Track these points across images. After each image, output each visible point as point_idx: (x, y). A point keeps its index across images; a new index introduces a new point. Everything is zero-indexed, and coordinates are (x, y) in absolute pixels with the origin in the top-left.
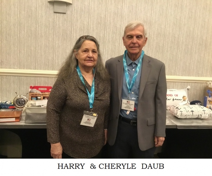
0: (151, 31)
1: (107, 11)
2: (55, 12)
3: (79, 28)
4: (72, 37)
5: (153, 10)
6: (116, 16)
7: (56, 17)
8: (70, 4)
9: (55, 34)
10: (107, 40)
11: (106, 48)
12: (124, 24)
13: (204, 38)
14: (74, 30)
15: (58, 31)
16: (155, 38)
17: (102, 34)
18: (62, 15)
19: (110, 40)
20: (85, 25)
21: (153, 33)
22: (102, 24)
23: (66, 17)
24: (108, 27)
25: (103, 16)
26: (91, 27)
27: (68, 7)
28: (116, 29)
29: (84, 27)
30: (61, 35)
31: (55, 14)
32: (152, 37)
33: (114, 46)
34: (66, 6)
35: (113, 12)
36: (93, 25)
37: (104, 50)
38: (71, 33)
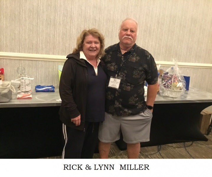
0: (101, 16)
3: (28, 9)
4: (21, 17)
10: (58, 23)
11: (56, 31)
12: (75, 8)
13: (149, 25)
14: (22, 11)
15: (5, 11)
16: (105, 24)
17: (52, 17)
19: (61, 23)
20: (34, 6)
21: (102, 18)
22: (52, 7)
26: (41, 8)
28: (67, 12)
29: (33, 9)
30: (9, 15)
32: (102, 22)
33: (65, 29)
36: (43, 6)
37: (55, 33)
38: (20, 14)
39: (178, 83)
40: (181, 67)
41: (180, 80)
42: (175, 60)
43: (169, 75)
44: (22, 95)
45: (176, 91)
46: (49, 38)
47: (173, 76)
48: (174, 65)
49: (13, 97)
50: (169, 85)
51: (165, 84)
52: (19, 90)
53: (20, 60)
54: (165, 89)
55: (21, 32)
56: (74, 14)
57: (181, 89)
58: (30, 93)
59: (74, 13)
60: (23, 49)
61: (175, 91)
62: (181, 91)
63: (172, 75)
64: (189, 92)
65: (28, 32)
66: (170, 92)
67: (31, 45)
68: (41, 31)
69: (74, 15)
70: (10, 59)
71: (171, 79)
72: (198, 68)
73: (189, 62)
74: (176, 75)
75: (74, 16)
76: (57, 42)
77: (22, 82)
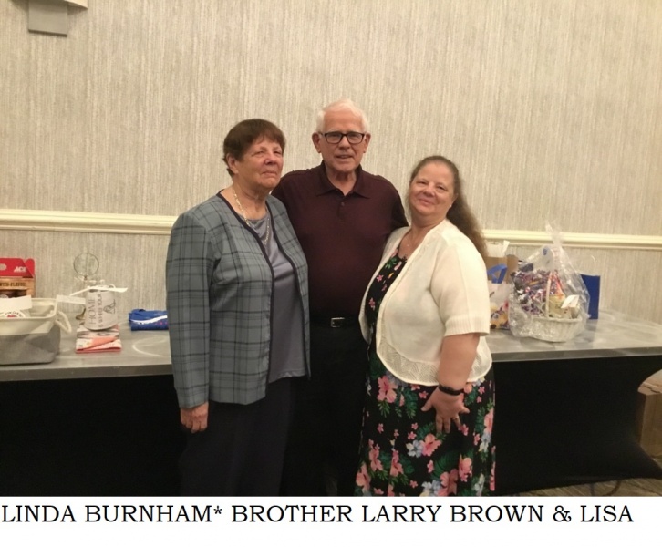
1: (196, 35)
2: (31, 31)
3: (109, 81)
4: (88, 107)
5: (328, 39)
6: (224, 51)
7: (37, 46)
8: (80, 9)
9: (32, 98)
10: (198, 121)
11: (194, 145)
12: (248, 76)
14: (93, 86)
15: (42, 89)
17: (181, 102)
18: (55, 39)
19: (209, 120)
20: (128, 73)
22: (181, 73)
23: (68, 45)
24: (199, 83)
25: (183, 48)
26: (149, 79)
27: (73, 16)
28: (225, 88)
29: (124, 80)
30: (54, 100)
31: (33, 36)
34: (69, 14)
35: (214, 38)
36: (153, 73)
37: (188, 151)
38: (86, 97)
39: (567, 297)
40: (570, 247)
41: (570, 287)
42: (553, 226)
43: (535, 271)
44: (90, 341)
45: (559, 320)
46: (170, 164)
47: (548, 274)
48: (551, 242)
49: (65, 347)
50: (538, 303)
51: (525, 301)
52: (81, 326)
53: (82, 232)
54: (526, 316)
55: (87, 150)
56: (244, 94)
57: (574, 316)
58: (117, 334)
59: (247, 90)
60: (93, 201)
61: (558, 322)
62: (575, 320)
63: (547, 271)
64: (600, 323)
65: (109, 148)
66: (542, 326)
67: (118, 189)
68: (146, 144)
69: (246, 96)
70: (53, 231)
71: (542, 283)
72: (623, 249)
73: (594, 231)
74: (556, 271)
75: (246, 100)
76: (195, 178)
77: (91, 302)
